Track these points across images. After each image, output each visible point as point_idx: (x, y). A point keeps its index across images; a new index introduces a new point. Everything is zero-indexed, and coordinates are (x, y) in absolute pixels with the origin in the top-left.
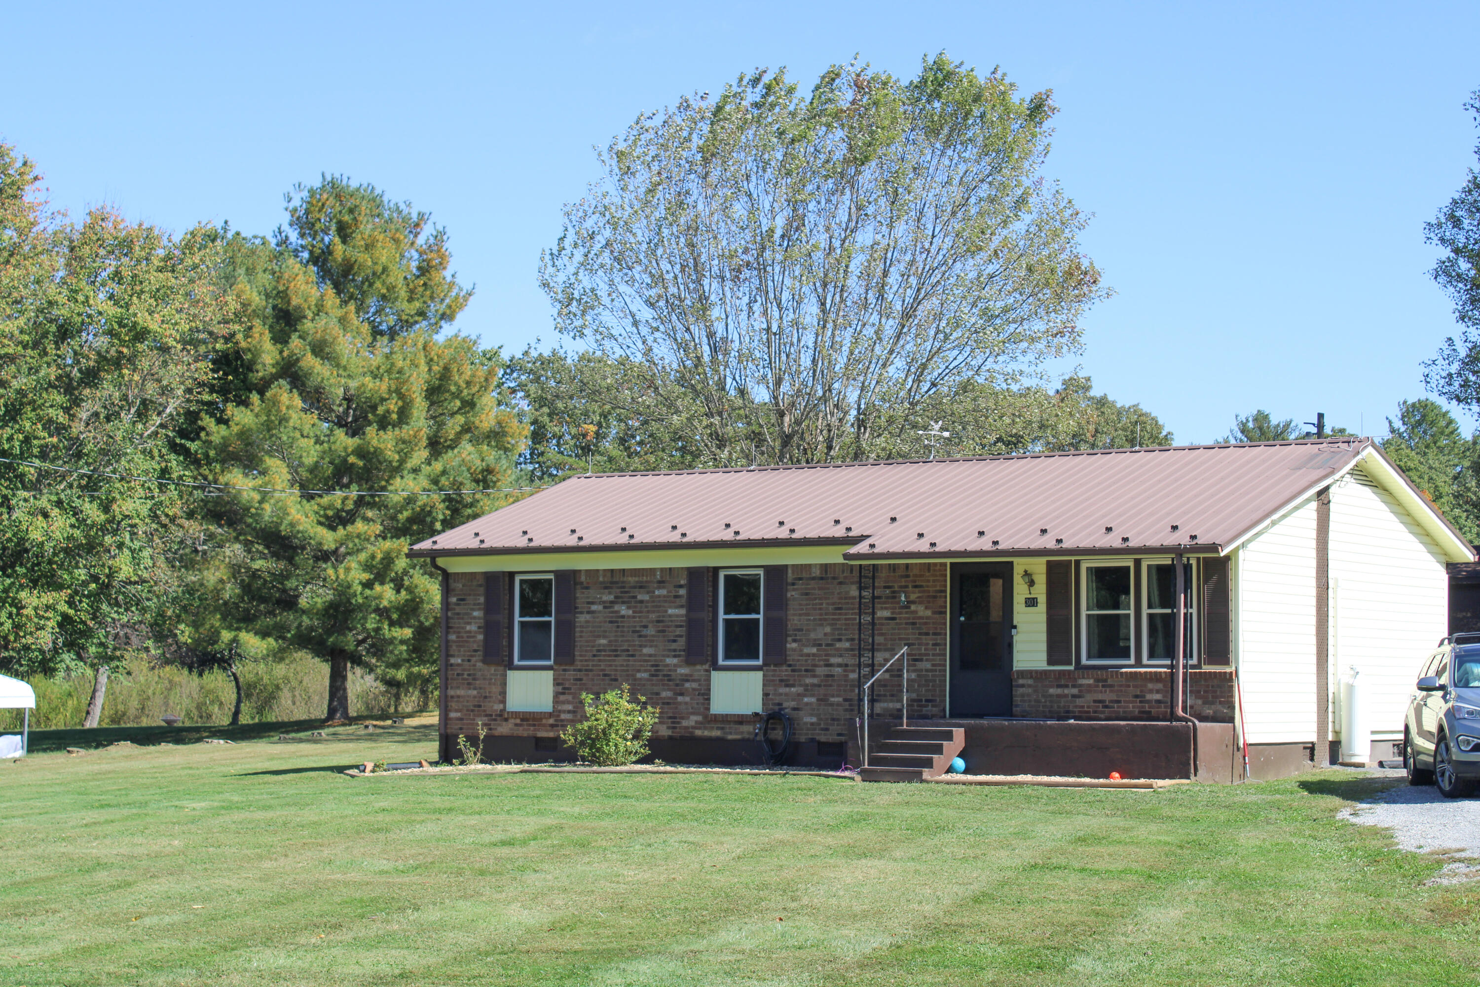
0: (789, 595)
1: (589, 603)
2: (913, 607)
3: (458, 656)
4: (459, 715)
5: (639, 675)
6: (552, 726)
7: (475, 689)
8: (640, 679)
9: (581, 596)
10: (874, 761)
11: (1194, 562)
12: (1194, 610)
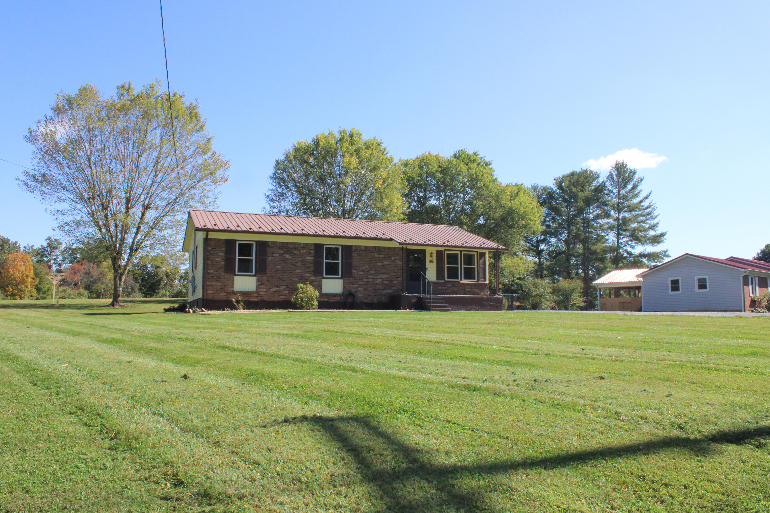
0: (353, 255)
1: (273, 253)
2: (396, 261)
3: (212, 270)
4: (212, 292)
5: (294, 279)
6: (256, 297)
7: (220, 282)
9: (269, 251)
10: (433, 306)
11: (476, 253)
12: (476, 266)
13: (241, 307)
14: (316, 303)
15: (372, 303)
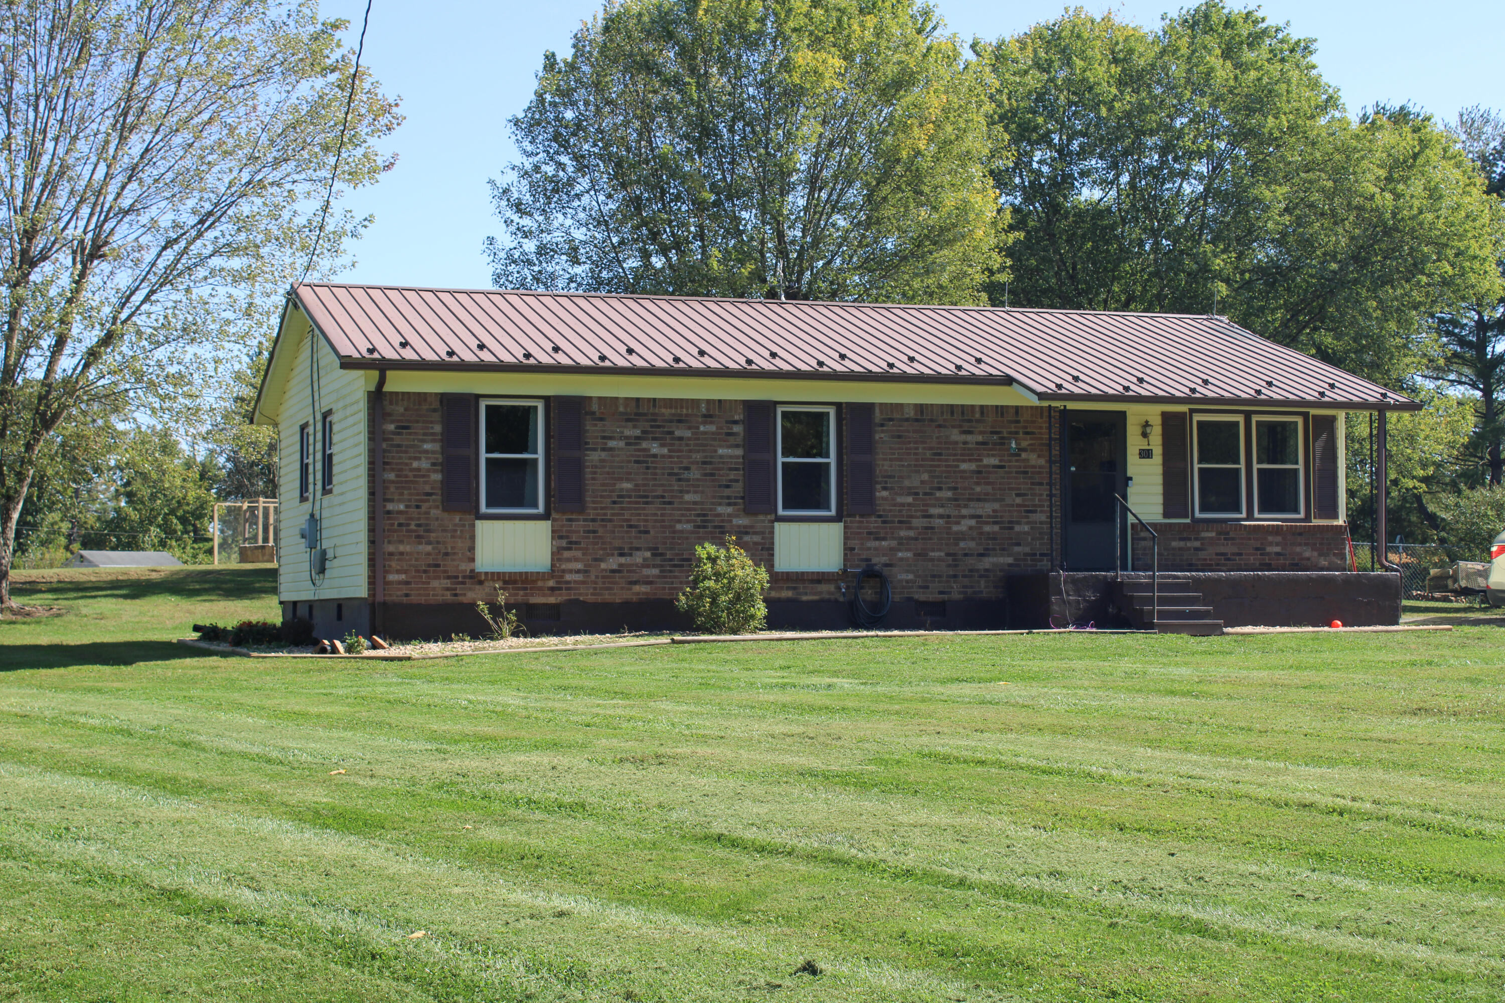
0: (877, 437)
1: (604, 438)
2: (1024, 455)
3: (400, 501)
4: (403, 577)
5: (679, 527)
6: (552, 589)
7: (429, 543)
8: (682, 532)
9: (592, 429)
10: (1162, 615)
11: (1300, 420)
12: (1301, 466)
13: (506, 629)
14: (761, 610)
15: (943, 603)
